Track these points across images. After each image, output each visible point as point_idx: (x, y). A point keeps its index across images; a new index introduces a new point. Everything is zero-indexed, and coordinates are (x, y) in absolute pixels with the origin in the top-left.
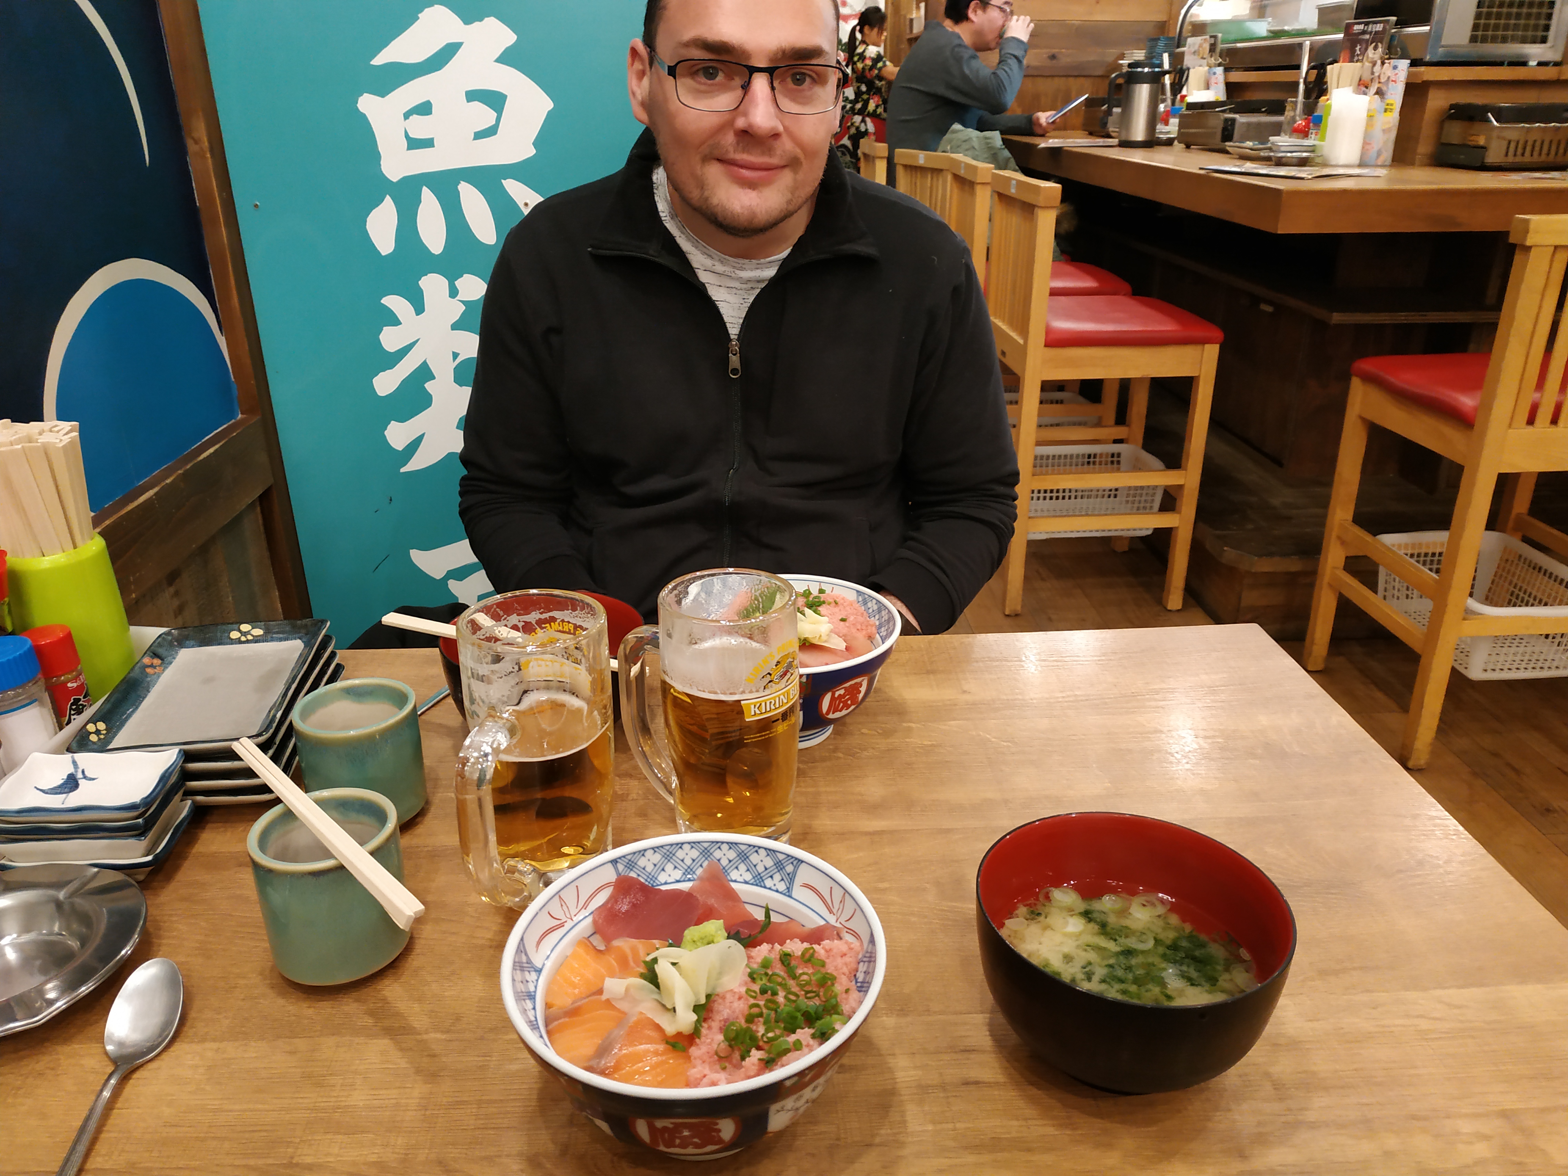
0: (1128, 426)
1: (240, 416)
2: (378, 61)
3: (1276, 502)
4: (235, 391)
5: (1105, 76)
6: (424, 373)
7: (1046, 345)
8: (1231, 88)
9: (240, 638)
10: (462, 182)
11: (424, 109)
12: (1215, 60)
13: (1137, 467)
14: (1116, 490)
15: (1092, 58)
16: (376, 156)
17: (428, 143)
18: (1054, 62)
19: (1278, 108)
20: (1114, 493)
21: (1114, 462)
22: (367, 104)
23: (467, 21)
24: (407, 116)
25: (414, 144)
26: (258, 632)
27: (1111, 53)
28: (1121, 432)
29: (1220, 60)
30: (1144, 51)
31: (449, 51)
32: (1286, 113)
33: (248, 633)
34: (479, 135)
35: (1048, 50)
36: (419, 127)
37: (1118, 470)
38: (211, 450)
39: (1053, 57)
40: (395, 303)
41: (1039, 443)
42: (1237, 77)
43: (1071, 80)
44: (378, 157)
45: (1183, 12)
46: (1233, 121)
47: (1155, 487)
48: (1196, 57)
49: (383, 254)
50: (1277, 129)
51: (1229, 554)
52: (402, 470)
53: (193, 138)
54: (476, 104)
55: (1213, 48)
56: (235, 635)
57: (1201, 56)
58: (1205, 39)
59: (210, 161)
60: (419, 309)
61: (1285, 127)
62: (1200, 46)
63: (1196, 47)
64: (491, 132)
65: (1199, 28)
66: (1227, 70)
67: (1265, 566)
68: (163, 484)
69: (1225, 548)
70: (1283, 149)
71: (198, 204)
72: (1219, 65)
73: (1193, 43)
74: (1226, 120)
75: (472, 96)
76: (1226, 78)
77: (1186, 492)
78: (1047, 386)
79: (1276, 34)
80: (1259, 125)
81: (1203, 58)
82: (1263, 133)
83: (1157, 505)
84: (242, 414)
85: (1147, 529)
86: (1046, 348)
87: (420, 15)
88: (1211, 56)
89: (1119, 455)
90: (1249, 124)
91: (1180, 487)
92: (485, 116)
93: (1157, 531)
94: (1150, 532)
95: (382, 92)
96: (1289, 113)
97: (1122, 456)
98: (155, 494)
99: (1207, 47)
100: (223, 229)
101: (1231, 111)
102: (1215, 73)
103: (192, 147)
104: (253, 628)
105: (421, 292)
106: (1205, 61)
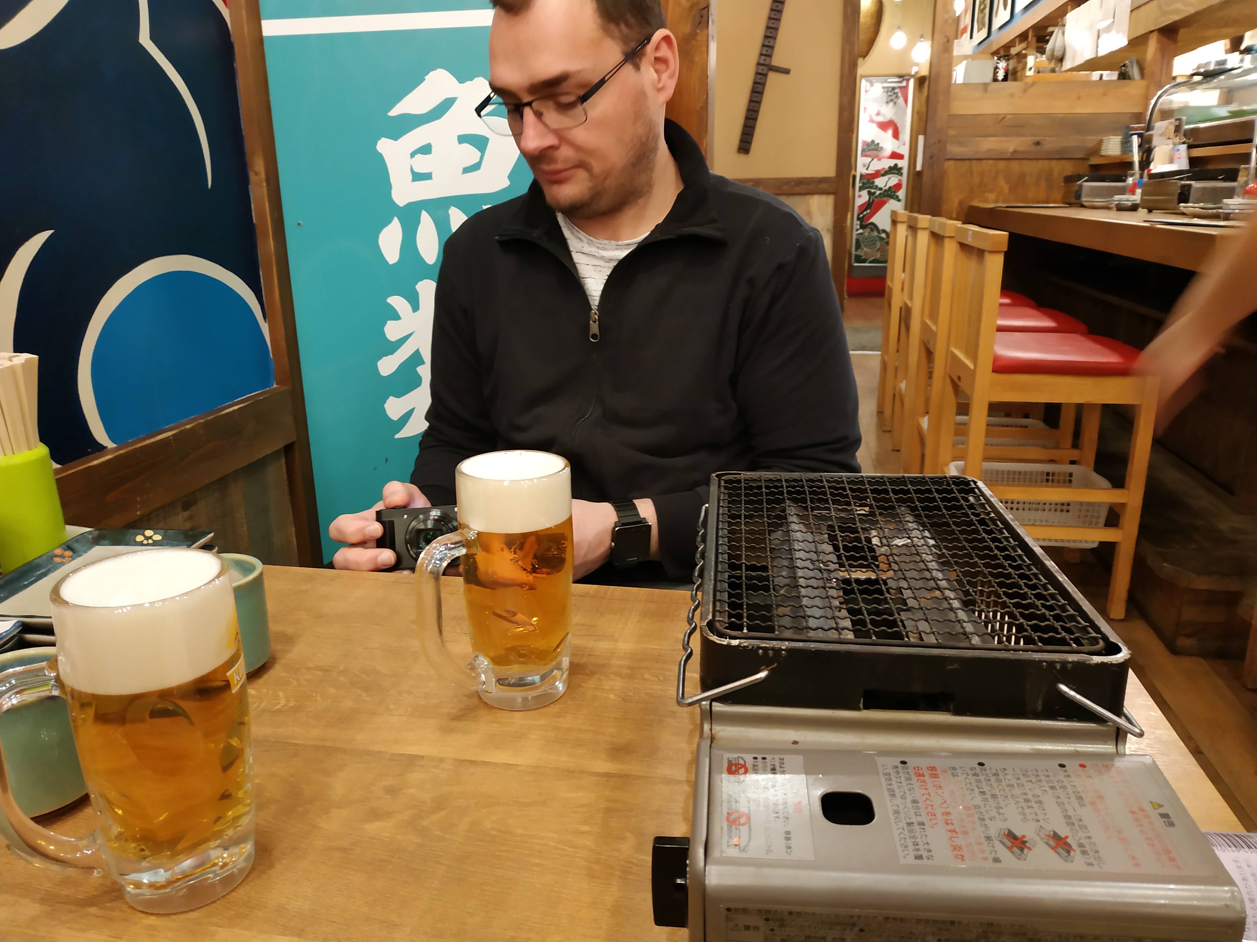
0: (1081, 449)
1: (275, 386)
2: (393, 113)
3: (1223, 526)
4: (273, 365)
5: (1086, 159)
6: (416, 358)
7: (994, 371)
8: (1193, 161)
9: (142, 541)
10: (452, 207)
11: (426, 150)
12: (1180, 139)
13: (1087, 485)
14: (1068, 505)
15: (1073, 144)
16: (388, 186)
17: (427, 176)
18: (1039, 147)
19: (1232, 175)
20: (1064, 507)
21: (1068, 480)
22: (384, 146)
23: (461, 80)
24: (413, 155)
25: (417, 177)
26: (158, 537)
27: (1090, 140)
28: (1074, 454)
29: (1185, 139)
30: (1120, 137)
31: (447, 104)
32: (1239, 178)
33: (151, 537)
34: (466, 170)
35: (1032, 138)
36: (422, 164)
37: (1070, 487)
38: (236, 408)
39: (1038, 143)
40: (397, 302)
41: (986, 459)
42: (1198, 152)
43: (1054, 163)
44: (389, 186)
45: (1153, 102)
46: (1190, 186)
47: (1100, 504)
48: (1163, 138)
49: (390, 263)
50: (1230, 193)
51: (1167, 569)
52: (397, 436)
53: (254, 172)
54: (466, 146)
55: (1177, 129)
56: (139, 538)
57: (1167, 137)
58: (1171, 123)
59: (265, 189)
60: (415, 307)
61: (1238, 190)
62: (1167, 128)
63: (1163, 130)
64: (476, 167)
65: (1166, 114)
66: (1190, 147)
67: (1203, 584)
68: (182, 428)
69: (1165, 564)
70: (1232, 207)
71: (254, 221)
72: (1184, 143)
73: (1160, 126)
74: (1183, 186)
75: (463, 139)
76: (1189, 153)
77: (1128, 510)
78: (995, 408)
79: (1234, 114)
80: (1214, 189)
81: (1169, 138)
82: (1217, 196)
83: (1102, 520)
84: (277, 384)
85: (1093, 542)
86: (994, 374)
87: (426, 77)
88: (1176, 136)
89: (1071, 475)
90: (1204, 189)
91: (1123, 505)
92: (471, 154)
93: (1102, 543)
94: (1095, 545)
95: (395, 137)
96: (1241, 179)
97: (1074, 475)
98: (173, 435)
99: (1172, 128)
100: (271, 241)
101: (1188, 179)
102: (1178, 150)
103: (253, 178)
104: (155, 534)
105: (416, 294)
106: (1171, 141)
